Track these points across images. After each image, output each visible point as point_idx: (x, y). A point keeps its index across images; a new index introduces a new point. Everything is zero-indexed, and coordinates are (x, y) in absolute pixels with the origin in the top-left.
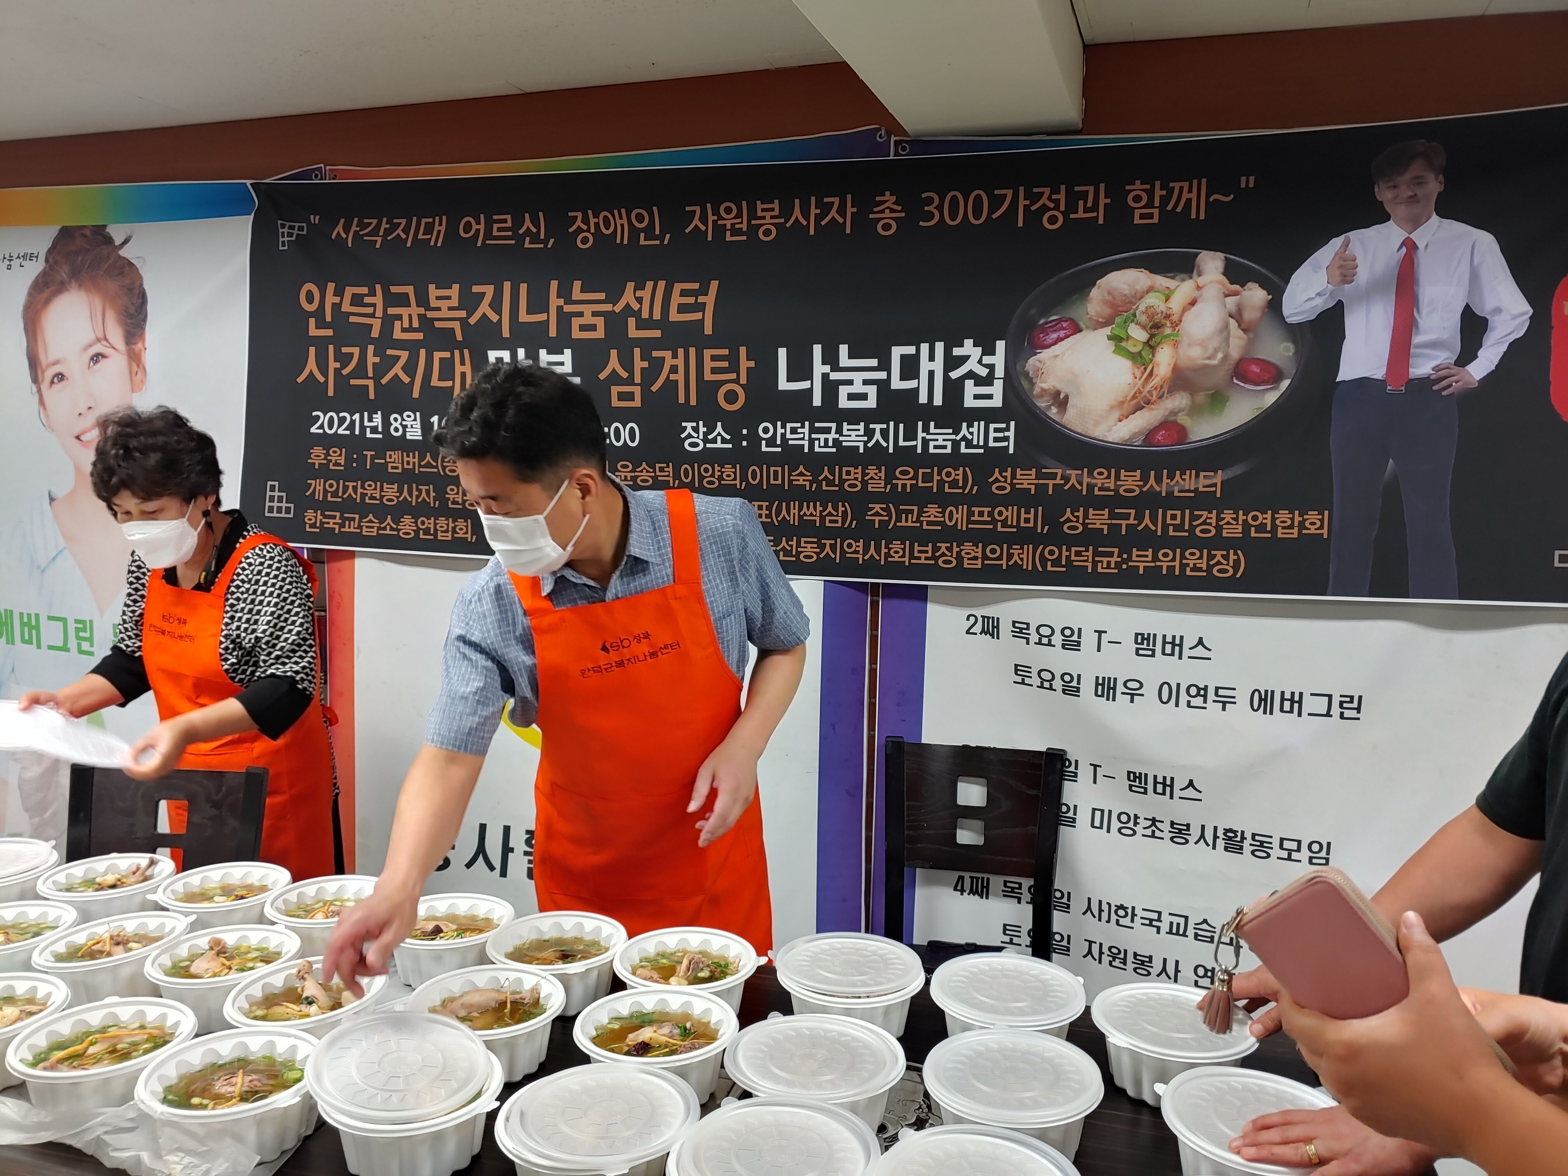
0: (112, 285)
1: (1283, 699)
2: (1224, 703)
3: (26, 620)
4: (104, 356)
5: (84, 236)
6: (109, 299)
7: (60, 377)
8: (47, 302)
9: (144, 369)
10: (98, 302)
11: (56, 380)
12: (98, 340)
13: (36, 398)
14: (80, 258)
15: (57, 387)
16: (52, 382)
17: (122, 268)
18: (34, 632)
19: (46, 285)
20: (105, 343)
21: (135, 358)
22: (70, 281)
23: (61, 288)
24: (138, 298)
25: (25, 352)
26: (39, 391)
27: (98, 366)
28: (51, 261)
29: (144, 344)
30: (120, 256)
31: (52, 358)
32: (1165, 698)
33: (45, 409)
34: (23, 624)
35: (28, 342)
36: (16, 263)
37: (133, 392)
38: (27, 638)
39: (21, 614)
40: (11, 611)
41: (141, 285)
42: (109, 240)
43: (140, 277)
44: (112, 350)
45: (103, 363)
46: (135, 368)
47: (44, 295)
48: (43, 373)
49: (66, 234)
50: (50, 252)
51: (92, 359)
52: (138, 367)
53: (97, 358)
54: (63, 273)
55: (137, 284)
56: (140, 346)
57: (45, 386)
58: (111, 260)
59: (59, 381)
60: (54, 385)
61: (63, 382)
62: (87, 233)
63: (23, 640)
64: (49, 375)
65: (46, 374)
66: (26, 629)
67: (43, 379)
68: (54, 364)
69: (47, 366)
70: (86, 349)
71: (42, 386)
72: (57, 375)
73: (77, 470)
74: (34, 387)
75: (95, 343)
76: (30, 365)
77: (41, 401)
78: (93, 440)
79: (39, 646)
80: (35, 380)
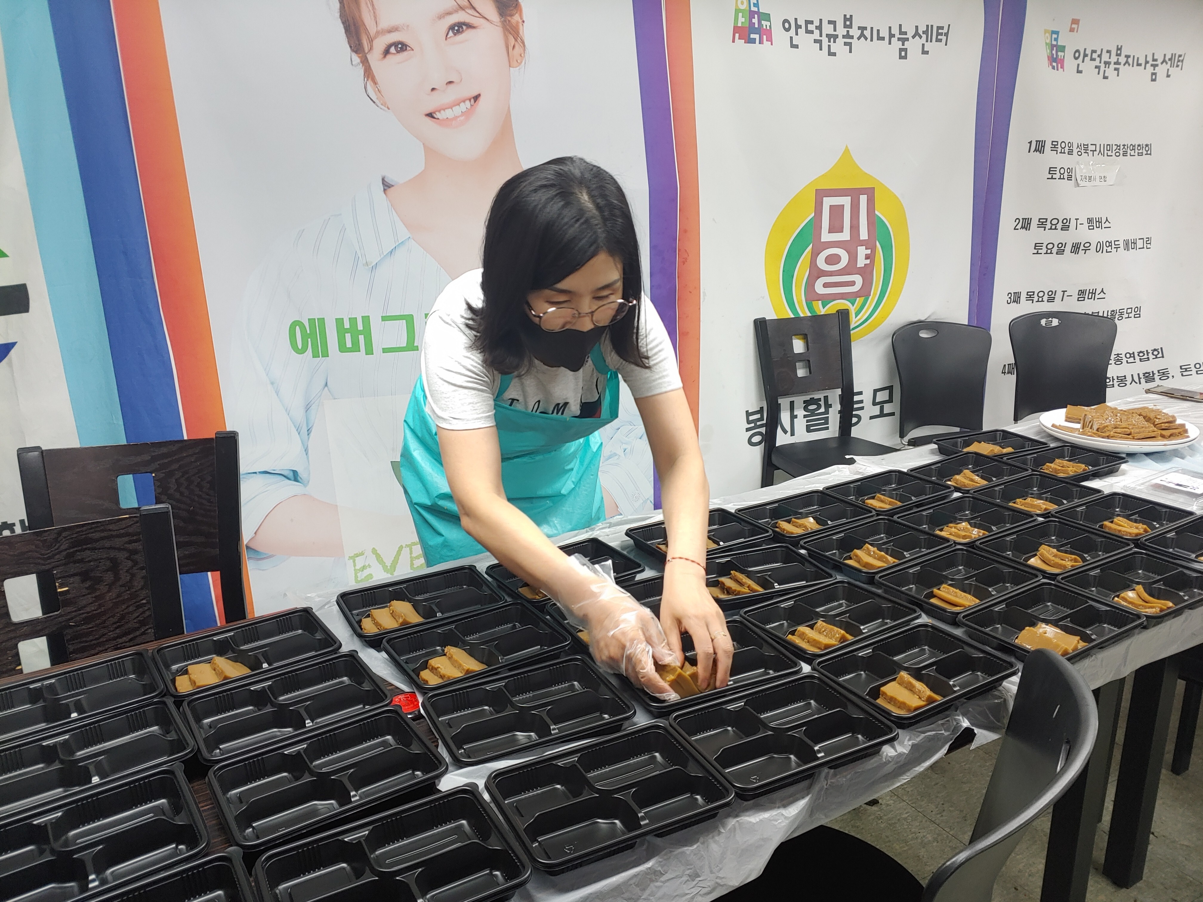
1: (1132, 243)
2: (1117, 248)
4: (470, 26)
7: (402, 47)
9: (523, 43)
11: (393, 50)
12: (462, 8)
13: (361, 70)
15: (394, 58)
16: (387, 52)
20: (471, 12)
21: (512, 32)
26: (365, 62)
27: (460, 37)
29: (521, 15)
31: (384, 24)
32: (1098, 249)
33: (375, 83)
34: (342, 331)
37: (510, 66)
39: (340, 322)
44: (482, 21)
45: (468, 34)
46: (512, 41)
48: (371, 41)
51: (452, 28)
52: (516, 40)
53: (458, 28)
56: (516, 17)
57: (374, 58)
59: (398, 52)
60: (388, 56)
61: (405, 54)
63: (343, 348)
64: (380, 44)
65: (376, 43)
66: (348, 336)
67: (371, 49)
68: (390, 31)
69: (378, 33)
70: (441, 17)
71: (369, 56)
72: (395, 44)
73: (430, 152)
74: (356, 59)
75: (456, 11)
76: (347, 30)
77: (369, 73)
78: (456, 118)
79: (369, 351)
80: (357, 47)
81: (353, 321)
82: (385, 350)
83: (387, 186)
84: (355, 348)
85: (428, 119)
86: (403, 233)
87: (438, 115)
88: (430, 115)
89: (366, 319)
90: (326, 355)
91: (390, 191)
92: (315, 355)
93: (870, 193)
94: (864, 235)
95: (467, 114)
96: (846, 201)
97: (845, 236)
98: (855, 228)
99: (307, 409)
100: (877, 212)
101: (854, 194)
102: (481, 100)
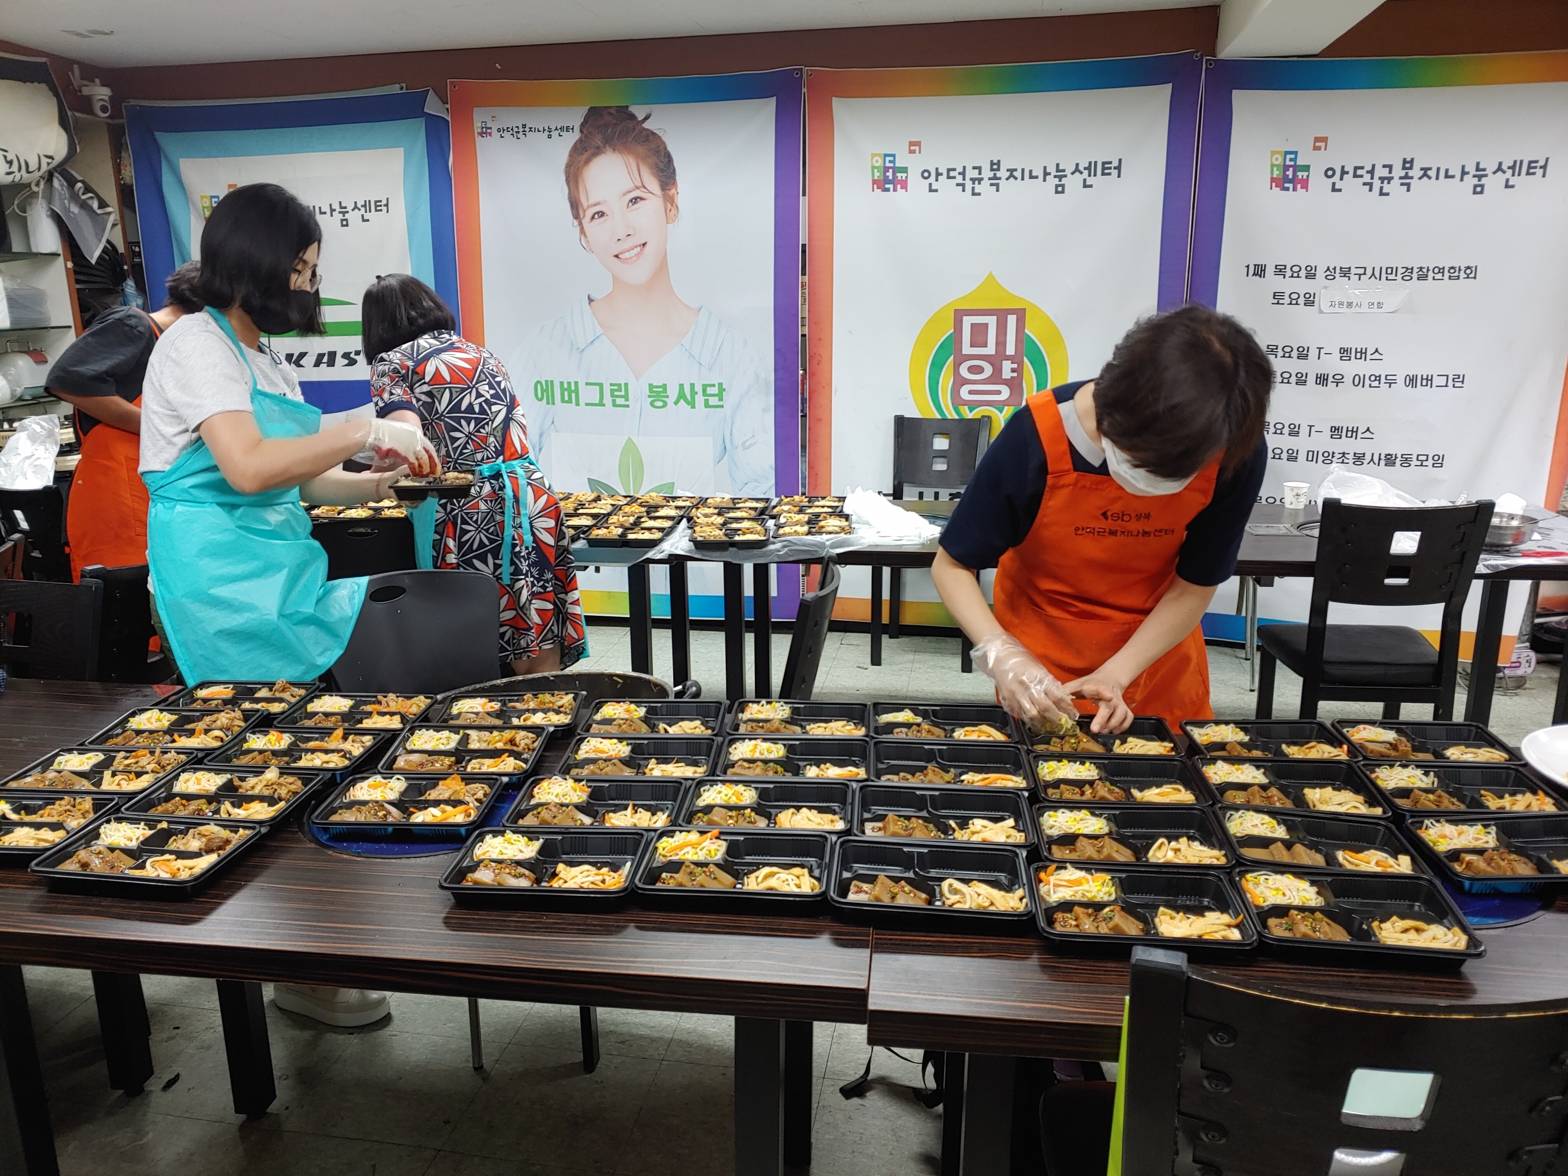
0: (641, 149)
1: (1422, 379)
2: (1390, 383)
3: (566, 386)
4: (642, 199)
5: (610, 114)
6: (641, 158)
7: (601, 214)
8: (587, 161)
9: (677, 207)
10: (632, 161)
11: (596, 216)
12: (638, 188)
13: (578, 229)
14: (610, 130)
15: (597, 221)
16: (593, 218)
17: (648, 136)
18: (573, 395)
19: (585, 149)
20: (643, 190)
21: (669, 200)
22: (605, 147)
23: (598, 152)
24: (665, 157)
25: (567, 197)
26: (581, 224)
27: (636, 206)
28: (585, 132)
29: (676, 189)
30: (644, 129)
31: (592, 201)
32: (1356, 382)
33: (586, 237)
34: (563, 390)
35: (569, 190)
36: (555, 134)
37: (667, 223)
38: (566, 398)
39: (562, 383)
40: (552, 382)
41: (666, 148)
42: (633, 117)
43: (663, 143)
44: (650, 195)
45: (641, 204)
46: (669, 206)
47: (584, 157)
48: (584, 212)
49: (593, 113)
50: (582, 125)
51: (631, 201)
52: (672, 206)
53: (635, 200)
54: (598, 140)
55: (662, 148)
56: (673, 191)
57: (586, 221)
58: (637, 131)
59: (599, 218)
60: (594, 220)
61: (603, 218)
62: (613, 111)
63: (563, 401)
64: (590, 213)
65: (587, 212)
66: (566, 393)
67: (584, 216)
68: (595, 205)
69: (588, 207)
70: (624, 194)
71: (583, 221)
72: (598, 213)
73: (616, 279)
74: (576, 223)
75: (634, 190)
76: (572, 206)
77: (582, 231)
78: (631, 258)
79: (578, 404)
80: (577, 216)
81: (569, 383)
82: (587, 404)
83: (591, 300)
84: (570, 401)
85: (615, 259)
86: (600, 331)
87: (621, 256)
88: (617, 256)
89: (576, 383)
90: (553, 404)
91: (592, 303)
92: (548, 403)
93: (1021, 314)
94: (1010, 350)
95: (638, 255)
96: (991, 321)
97: (991, 350)
98: (1001, 343)
99: (541, 436)
100: (1026, 331)
101: (1002, 315)
102: (647, 246)
